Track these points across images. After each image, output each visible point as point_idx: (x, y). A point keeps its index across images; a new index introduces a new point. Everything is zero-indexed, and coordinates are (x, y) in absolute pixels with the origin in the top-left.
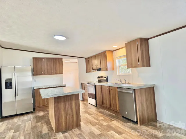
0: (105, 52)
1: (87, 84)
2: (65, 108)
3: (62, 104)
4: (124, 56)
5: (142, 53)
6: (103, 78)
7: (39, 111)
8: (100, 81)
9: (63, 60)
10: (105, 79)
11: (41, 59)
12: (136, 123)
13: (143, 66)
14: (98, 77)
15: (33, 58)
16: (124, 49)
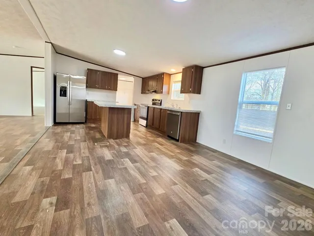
0: (163, 74)
1: (141, 106)
2: (118, 119)
3: (116, 116)
4: (179, 81)
5: (195, 78)
6: (157, 102)
7: (91, 123)
8: (154, 104)
9: (119, 76)
10: (160, 102)
11: (96, 71)
12: (178, 141)
13: (194, 93)
14: (153, 100)
15: (88, 69)
16: (181, 75)
